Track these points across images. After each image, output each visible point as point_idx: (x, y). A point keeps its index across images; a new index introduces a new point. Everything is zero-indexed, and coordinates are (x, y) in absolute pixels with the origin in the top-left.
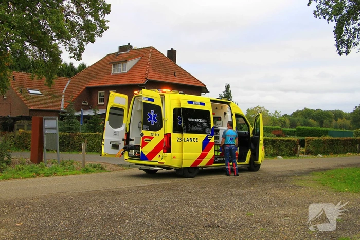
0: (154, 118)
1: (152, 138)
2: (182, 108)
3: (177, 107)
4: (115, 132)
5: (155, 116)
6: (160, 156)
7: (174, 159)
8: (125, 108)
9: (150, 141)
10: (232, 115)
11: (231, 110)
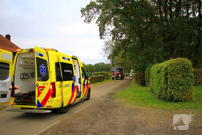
0: (44, 70)
1: (44, 87)
2: (61, 62)
3: (57, 61)
4: (3, 83)
5: (45, 69)
6: (49, 101)
7: (58, 102)
8: (10, 62)
9: (43, 90)
10: (79, 67)
11: (78, 64)
